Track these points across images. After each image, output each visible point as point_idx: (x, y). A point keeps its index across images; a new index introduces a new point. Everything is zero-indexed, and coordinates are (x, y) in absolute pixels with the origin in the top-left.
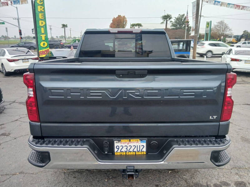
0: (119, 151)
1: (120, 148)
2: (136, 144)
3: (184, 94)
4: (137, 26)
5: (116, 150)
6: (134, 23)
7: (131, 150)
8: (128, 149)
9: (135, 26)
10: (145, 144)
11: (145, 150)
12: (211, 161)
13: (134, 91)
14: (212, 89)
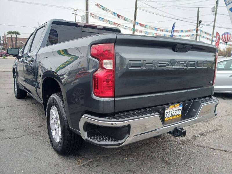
1: (168, 114)
4: (14, 34)
6: (11, 31)
9: (12, 34)
13: (183, 62)
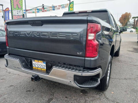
0: (35, 66)
1: (35, 65)
2: (42, 64)
3: (60, 36)
5: (33, 65)
7: (40, 67)
8: (38, 66)
10: (45, 65)
11: (45, 68)
12: (74, 82)
13: (36, 33)
14: (76, 33)
